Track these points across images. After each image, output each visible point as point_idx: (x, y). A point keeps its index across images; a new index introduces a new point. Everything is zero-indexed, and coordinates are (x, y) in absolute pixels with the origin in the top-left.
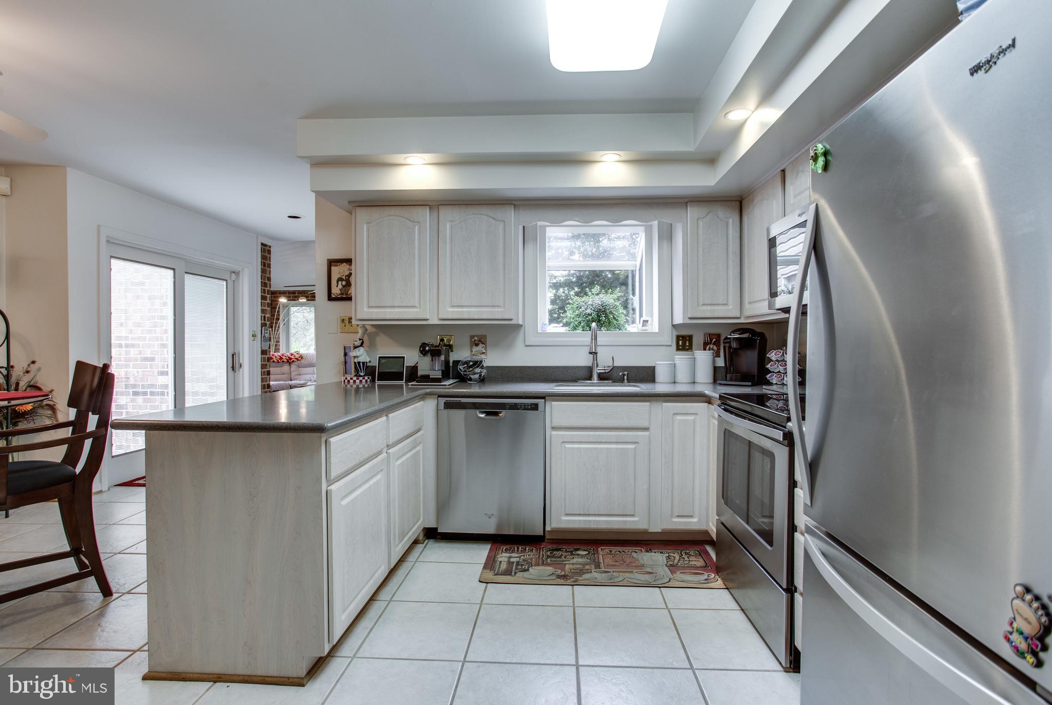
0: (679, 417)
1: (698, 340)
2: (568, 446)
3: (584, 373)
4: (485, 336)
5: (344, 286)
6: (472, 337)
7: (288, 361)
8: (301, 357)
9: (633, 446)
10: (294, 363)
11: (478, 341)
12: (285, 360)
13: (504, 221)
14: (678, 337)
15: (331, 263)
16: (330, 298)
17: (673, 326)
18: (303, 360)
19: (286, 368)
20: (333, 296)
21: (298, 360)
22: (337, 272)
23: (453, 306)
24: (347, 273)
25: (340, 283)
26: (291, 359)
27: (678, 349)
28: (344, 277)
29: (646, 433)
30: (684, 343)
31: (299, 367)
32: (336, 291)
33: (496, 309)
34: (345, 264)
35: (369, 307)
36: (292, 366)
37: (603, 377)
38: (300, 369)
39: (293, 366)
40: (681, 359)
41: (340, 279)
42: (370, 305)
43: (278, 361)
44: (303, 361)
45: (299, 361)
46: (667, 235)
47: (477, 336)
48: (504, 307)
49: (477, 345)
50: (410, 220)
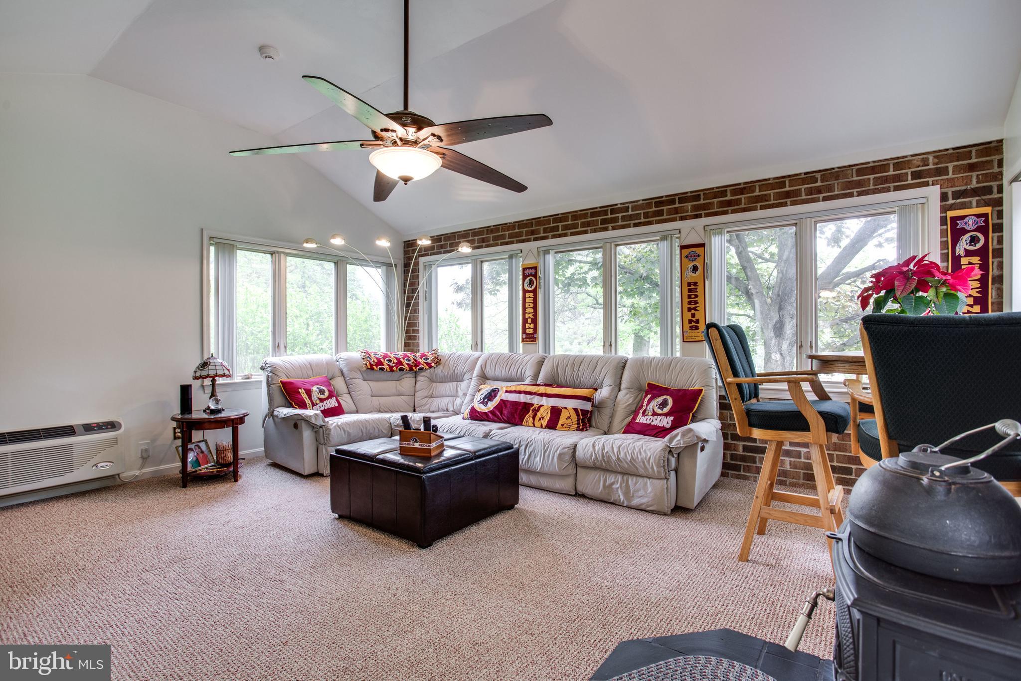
7: (411, 369)
8: (438, 361)
10: (423, 374)
12: (406, 367)
18: (440, 367)
19: (407, 382)
21: (430, 367)
26: (417, 364)
31: (432, 380)
36: (419, 378)
38: (435, 384)
39: (422, 379)
43: (391, 368)
44: (439, 370)
45: (432, 369)
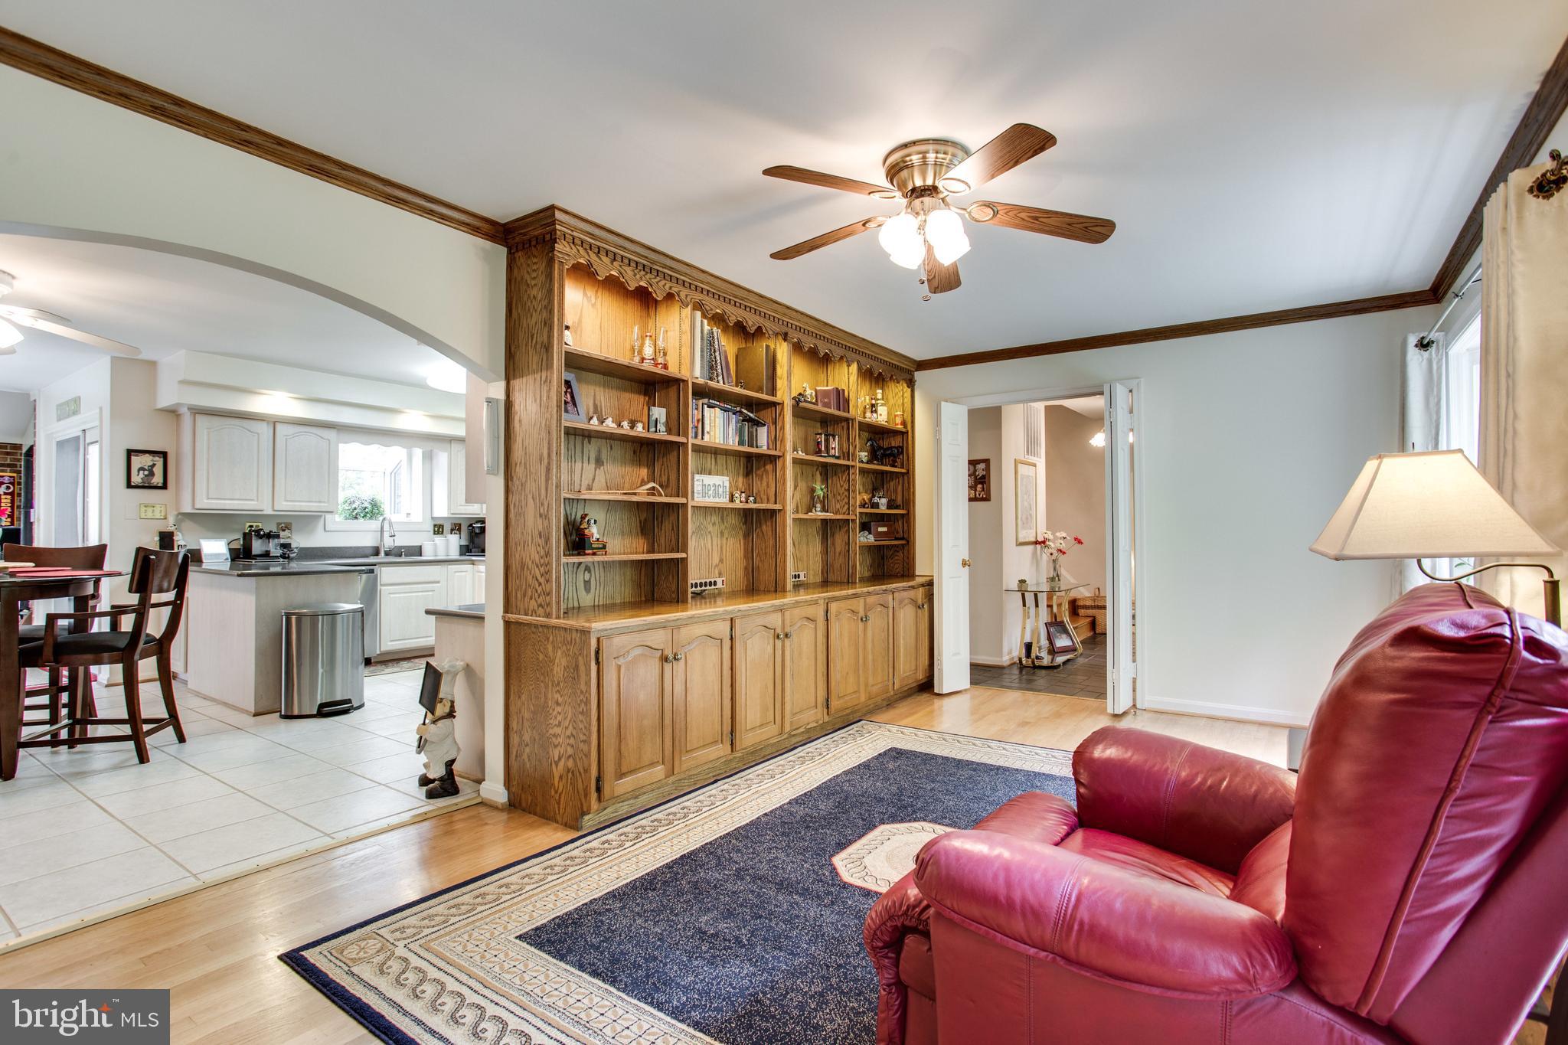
0: (457, 574)
1: (447, 528)
2: (392, 596)
3: (370, 551)
4: (291, 523)
5: (146, 476)
6: (279, 524)
9: (431, 593)
11: (287, 527)
13: (329, 440)
14: (435, 526)
15: (130, 453)
16: (129, 486)
17: (432, 518)
20: (133, 484)
22: (137, 462)
23: (288, 501)
24: (151, 463)
25: (141, 472)
27: (435, 534)
28: (146, 468)
29: (438, 585)
30: (439, 529)
32: (136, 479)
33: (322, 504)
34: (147, 455)
35: (208, 499)
37: (387, 554)
40: (439, 539)
41: (141, 469)
42: (210, 497)
46: (429, 457)
47: (284, 523)
48: (328, 501)
49: (284, 530)
50: (249, 431)
